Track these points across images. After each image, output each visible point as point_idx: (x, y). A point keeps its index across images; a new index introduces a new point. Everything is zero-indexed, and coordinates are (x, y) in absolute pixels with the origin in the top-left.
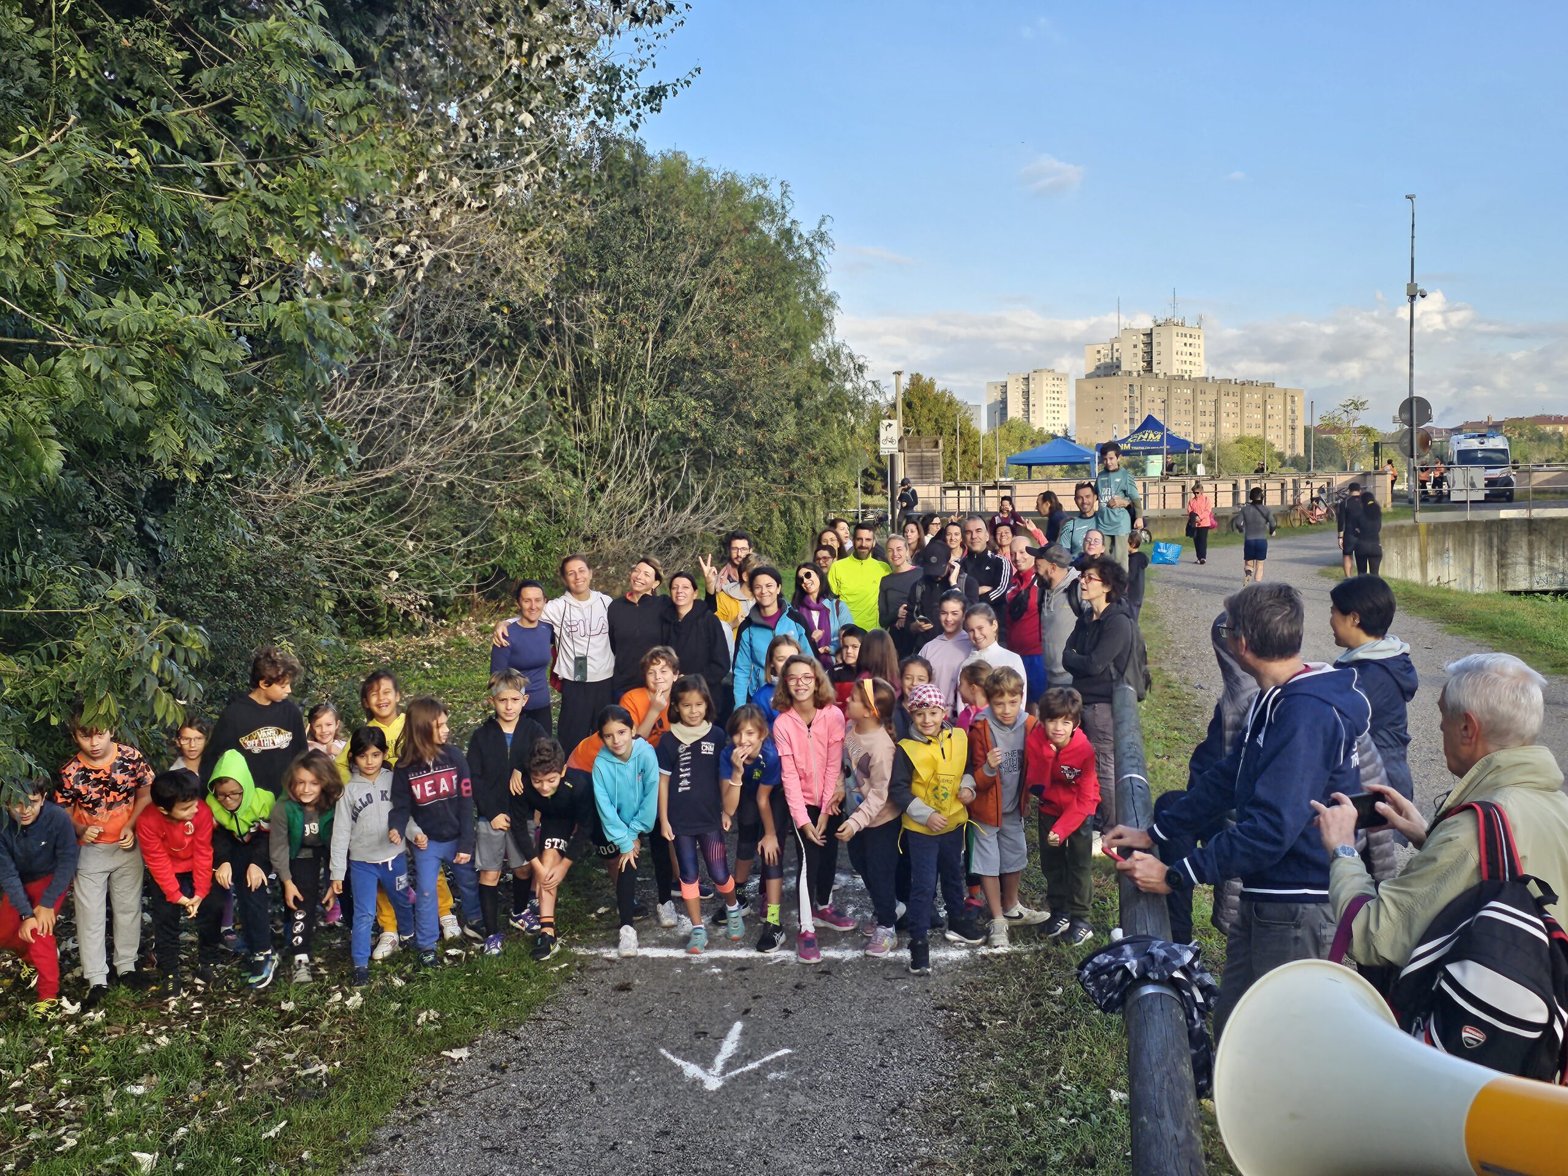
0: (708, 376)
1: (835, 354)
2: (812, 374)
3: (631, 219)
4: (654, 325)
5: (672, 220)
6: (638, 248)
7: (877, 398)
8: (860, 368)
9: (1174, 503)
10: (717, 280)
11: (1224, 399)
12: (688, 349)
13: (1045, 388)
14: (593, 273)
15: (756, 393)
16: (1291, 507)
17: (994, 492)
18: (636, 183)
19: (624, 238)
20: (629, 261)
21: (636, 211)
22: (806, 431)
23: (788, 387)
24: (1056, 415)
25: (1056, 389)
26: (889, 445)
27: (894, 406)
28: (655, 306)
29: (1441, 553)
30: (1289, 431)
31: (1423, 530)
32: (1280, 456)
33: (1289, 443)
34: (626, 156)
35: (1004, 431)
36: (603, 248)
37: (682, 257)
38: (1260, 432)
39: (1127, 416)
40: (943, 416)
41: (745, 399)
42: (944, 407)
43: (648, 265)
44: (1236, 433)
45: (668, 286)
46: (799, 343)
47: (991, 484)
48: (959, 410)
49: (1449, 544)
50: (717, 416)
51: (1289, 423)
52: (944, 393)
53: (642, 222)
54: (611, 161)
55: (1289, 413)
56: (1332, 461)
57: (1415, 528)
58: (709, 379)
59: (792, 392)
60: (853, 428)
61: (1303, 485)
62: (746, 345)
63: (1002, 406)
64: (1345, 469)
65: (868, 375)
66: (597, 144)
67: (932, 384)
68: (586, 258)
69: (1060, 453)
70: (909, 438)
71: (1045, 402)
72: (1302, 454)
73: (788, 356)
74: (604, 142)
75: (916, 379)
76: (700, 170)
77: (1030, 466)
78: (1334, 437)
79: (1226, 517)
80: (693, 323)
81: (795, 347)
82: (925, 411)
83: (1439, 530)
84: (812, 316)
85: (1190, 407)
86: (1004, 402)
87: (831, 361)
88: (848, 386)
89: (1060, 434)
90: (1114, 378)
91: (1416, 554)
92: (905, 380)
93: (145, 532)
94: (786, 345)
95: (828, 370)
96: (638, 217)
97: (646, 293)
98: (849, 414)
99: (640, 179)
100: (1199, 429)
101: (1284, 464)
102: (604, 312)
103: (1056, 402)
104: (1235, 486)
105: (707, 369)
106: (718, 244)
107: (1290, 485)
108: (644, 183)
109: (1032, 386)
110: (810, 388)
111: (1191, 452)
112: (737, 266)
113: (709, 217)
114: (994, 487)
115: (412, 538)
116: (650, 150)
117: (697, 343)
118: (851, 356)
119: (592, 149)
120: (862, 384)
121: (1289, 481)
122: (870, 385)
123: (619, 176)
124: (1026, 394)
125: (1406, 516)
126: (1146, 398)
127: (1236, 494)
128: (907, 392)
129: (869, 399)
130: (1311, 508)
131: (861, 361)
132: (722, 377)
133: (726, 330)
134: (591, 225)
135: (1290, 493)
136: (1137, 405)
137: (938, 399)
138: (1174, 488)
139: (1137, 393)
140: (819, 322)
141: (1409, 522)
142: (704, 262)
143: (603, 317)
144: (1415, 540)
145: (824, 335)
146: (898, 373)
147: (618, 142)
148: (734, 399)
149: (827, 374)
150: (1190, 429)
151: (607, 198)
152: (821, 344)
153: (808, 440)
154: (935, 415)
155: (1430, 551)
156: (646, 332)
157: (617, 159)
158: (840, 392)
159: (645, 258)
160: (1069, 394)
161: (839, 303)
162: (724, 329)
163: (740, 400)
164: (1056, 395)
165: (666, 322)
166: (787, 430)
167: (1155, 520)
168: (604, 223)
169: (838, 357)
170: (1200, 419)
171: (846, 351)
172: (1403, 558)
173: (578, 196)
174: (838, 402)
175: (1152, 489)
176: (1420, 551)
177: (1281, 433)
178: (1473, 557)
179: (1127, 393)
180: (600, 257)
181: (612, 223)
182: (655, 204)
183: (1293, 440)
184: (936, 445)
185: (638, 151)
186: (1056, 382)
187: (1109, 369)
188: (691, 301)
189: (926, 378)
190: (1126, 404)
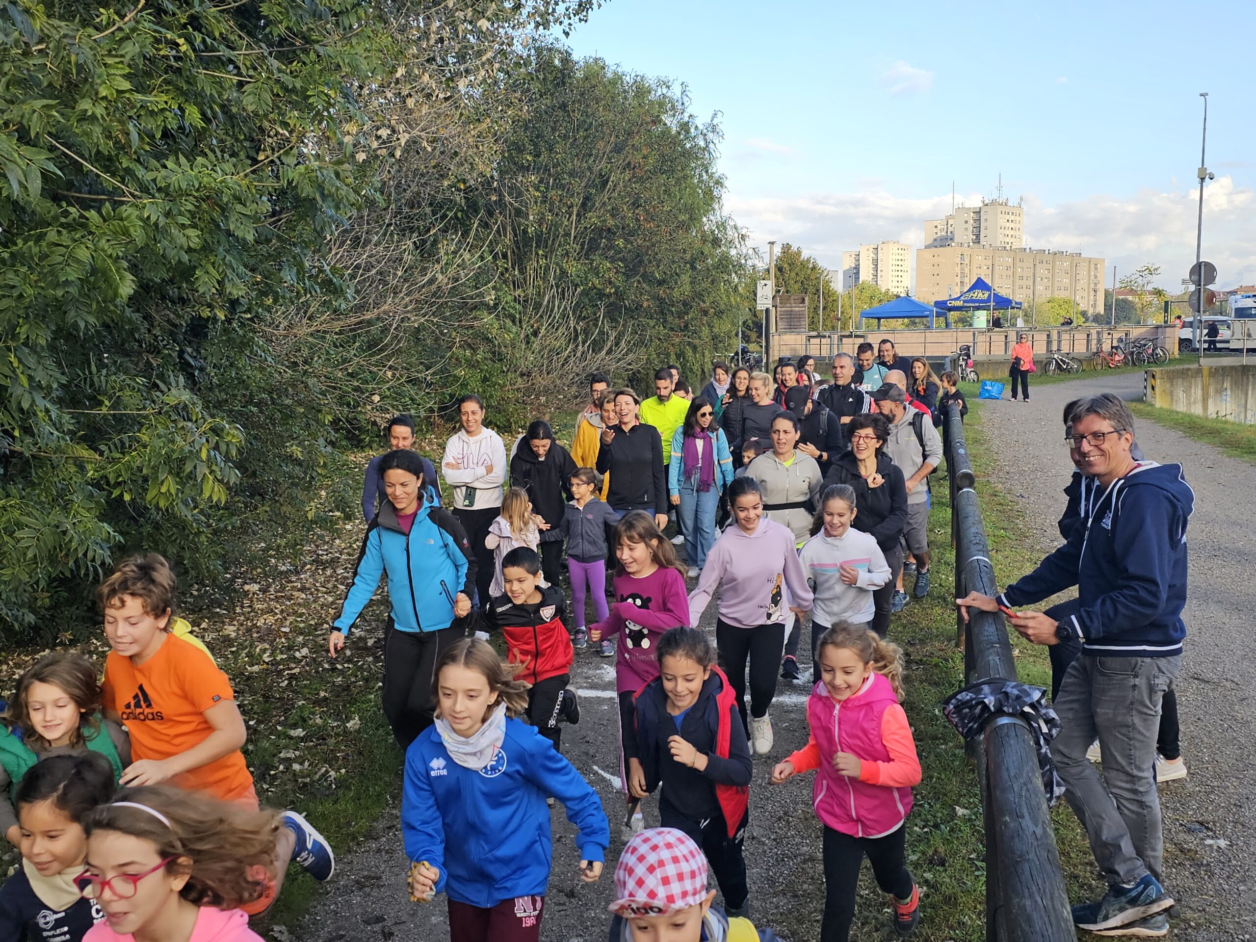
0: (620, 243)
1: (722, 226)
2: (704, 240)
3: (561, 113)
4: (577, 201)
5: (593, 114)
6: (565, 137)
7: (756, 262)
8: (743, 237)
9: (998, 351)
10: (629, 163)
11: (1038, 265)
12: (605, 221)
13: (891, 257)
14: (529, 158)
15: (659, 256)
16: (1095, 354)
17: (850, 340)
18: (564, 84)
19: (554, 130)
20: (558, 148)
21: (563, 106)
22: (698, 288)
23: (685, 251)
24: (899, 279)
25: (900, 257)
26: (765, 301)
27: (768, 270)
28: (579, 186)
29: (1220, 391)
30: (1092, 293)
31: (1206, 372)
32: (1084, 314)
33: (1092, 302)
34: (557, 62)
35: (857, 291)
36: (537, 137)
37: (601, 144)
38: (1067, 293)
39: (958, 280)
40: (808, 278)
41: (650, 262)
42: (809, 272)
43: (574, 152)
44: (1048, 295)
45: (589, 168)
46: (694, 216)
47: (848, 333)
48: (821, 274)
49: (1227, 384)
50: (628, 277)
51: (1092, 286)
52: (808, 260)
53: (569, 116)
54: (545, 65)
55: (1092, 278)
56: (1127, 319)
57: (1199, 371)
58: (622, 245)
59: (688, 256)
60: (736, 286)
61: (1105, 335)
62: (651, 218)
63: (856, 271)
64: (1139, 323)
65: (749, 243)
66: (533, 51)
67: (799, 253)
68: (524, 145)
69: (906, 308)
70: (781, 295)
71: (891, 268)
72: (1102, 312)
73: (685, 227)
74: (539, 50)
75: (786, 248)
76: (615, 73)
77: (879, 319)
78: (1130, 298)
79: (1041, 362)
80: (609, 199)
81: (691, 219)
82: (793, 274)
83: (1219, 373)
84: (705, 193)
85: (1010, 273)
86: (857, 268)
87: (719, 231)
88: (733, 252)
89: (902, 295)
90: (948, 248)
91: (1199, 392)
92: (777, 250)
93: (184, 359)
94: (682, 217)
95: (717, 238)
96: (565, 111)
97: (572, 174)
98: (733, 275)
99: (567, 80)
100: (1017, 291)
101: (1087, 320)
102: (537, 190)
103: (900, 268)
104: (1048, 336)
105: (619, 237)
106: (630, 134)
107: (1094, 336)
108: (571, 84)
109: (880, 255)
110: (702, 253)
111: (1013, 308)
112: (645, 152)
113: (623, 112)
114: (850, 336)
115: (390, 368)
116: (575, 57)
117: (613, 215)
118: (736, 228)
119: (529, 56)
120: (745, 251)
121: (1094, 332)
122: (751, 252)
123: (550, 77)
124: (876, 262)
125: (1190, 362)
126: (975, 265)
127: (1049, 343)
128: (779, 258)
129: (750, 263)
130: (1111, 354)
131: (744, 232)
132: (632, 243)
133: (636, 205)
134: (528, 117)
135: (1094, 342)
136: (967, 270)
137: (803, 265)
138: (998, 337)
139: (967, 261)
140: (710, 198)
141: (1194, 366)
142: (618, 149)
143: (537, 194)
144: (1199, 380)
145: (713, 209)
146: (772, 243)
147: (550, 50)
148: (641, 261)
149: (716, 242)
150: (1010, 291)
151: (541, 96)
152: (712, 218)
153: (699, 296)
154: (801, 278)
155: (1211, 390)
156: (571, 206)
157: (550, 63)
158: (725, 258)
159: (571, 144)
160: (910, 262)
161: (726, 183)
162: (633, 204)
163: (646, 262)
164: (900, 263)
165: (587, 199)
166: (683, 288)
167: (982, 364)
168: (539, 115)
169: (725, 229)
170: (1018, 283)
171: (732, 223)
172: (1188, 396)
173: (518, 94)
174: (725, 265)
175: (980, 338)
176: (1203, 389)
177: (1085, 294)
178: (1247, 394)
179: (958, 261)
180: (535, 145)
181: (545, 116)
182: (579, 101)
183: (1095, 301)
184: (803, 301)
185: (566, 59)
186: (900, 252)
187: (943, 241)
188: (607, 181)
189: (794, 248)
190: (958, 270)
